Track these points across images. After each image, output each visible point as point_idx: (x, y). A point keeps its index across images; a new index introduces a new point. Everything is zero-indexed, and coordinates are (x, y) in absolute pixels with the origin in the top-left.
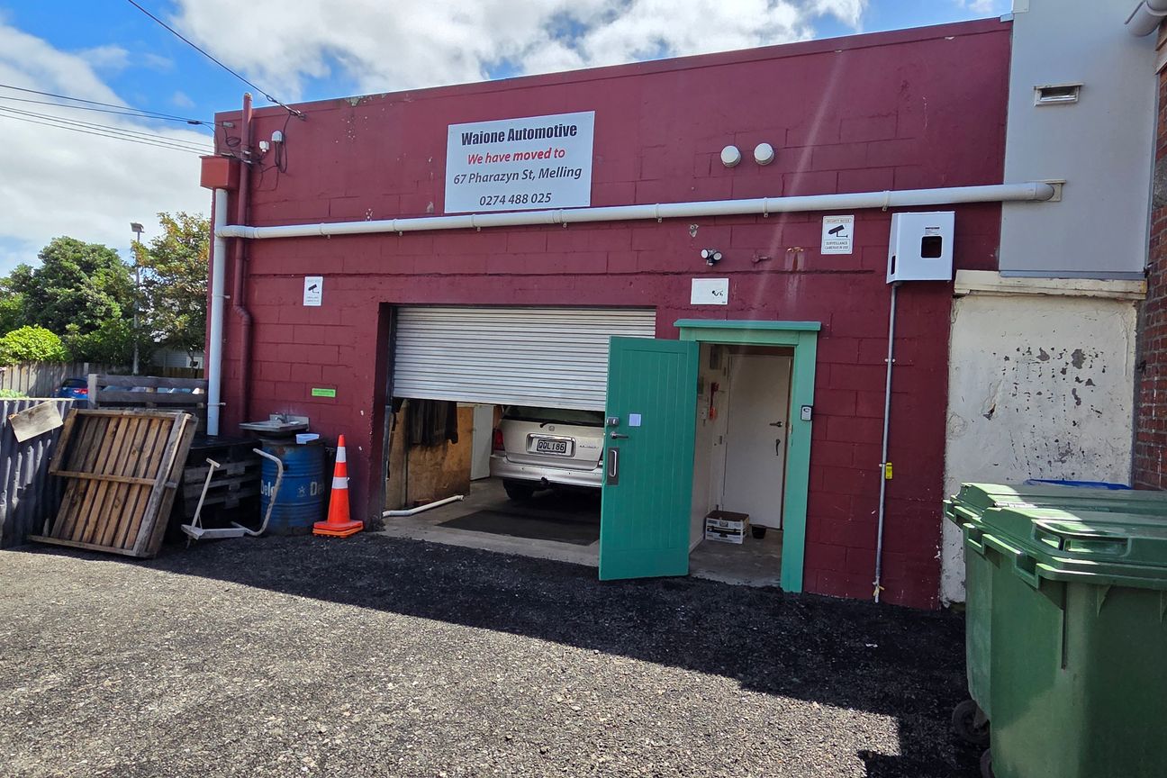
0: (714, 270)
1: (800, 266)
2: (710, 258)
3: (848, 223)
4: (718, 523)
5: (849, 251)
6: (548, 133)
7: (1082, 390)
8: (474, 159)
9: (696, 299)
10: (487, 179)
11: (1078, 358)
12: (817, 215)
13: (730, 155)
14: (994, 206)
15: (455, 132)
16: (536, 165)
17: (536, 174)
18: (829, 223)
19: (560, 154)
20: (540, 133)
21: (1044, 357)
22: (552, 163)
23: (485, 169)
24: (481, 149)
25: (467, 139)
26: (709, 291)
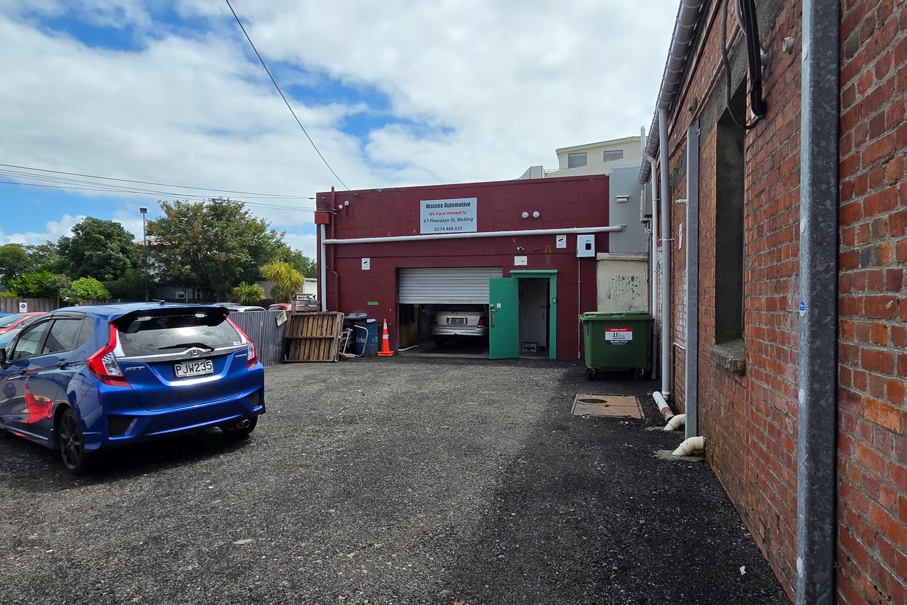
0: (521, 254)
1: (550, 252)
2: (520, 249)
3: (565, 238)
4: (527, 345)
5: (565, 247)
6: (461, 205)
7: (634, 288)
8: (431, 214)
9: (516, 263)
10: (436, 221)
11: (633, 279)
12: (554, 235)
13: (525, 215)
14: (607, 233)
15: (423, 203)
16: (456, 217)
17: (456, 220)
18: (558, 238)
19: (464, 213)
20: (456, 205)
21: (623, 279)
22: (462, 216)
23: (436, 217)
24: (434, 210)
25: (428, 206)
26: (520, 261)
